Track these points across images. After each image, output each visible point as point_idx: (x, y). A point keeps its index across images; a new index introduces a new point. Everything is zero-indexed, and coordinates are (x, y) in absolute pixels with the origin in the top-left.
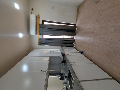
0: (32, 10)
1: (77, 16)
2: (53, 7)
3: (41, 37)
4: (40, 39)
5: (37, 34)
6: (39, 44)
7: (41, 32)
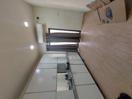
0: (38, 18)
1: (83, 23)
2: (58, 15)
3: (48, 44)
4: (47, 46)
5: (44, 41)
6: (47, 51)
7: (48, 40)
